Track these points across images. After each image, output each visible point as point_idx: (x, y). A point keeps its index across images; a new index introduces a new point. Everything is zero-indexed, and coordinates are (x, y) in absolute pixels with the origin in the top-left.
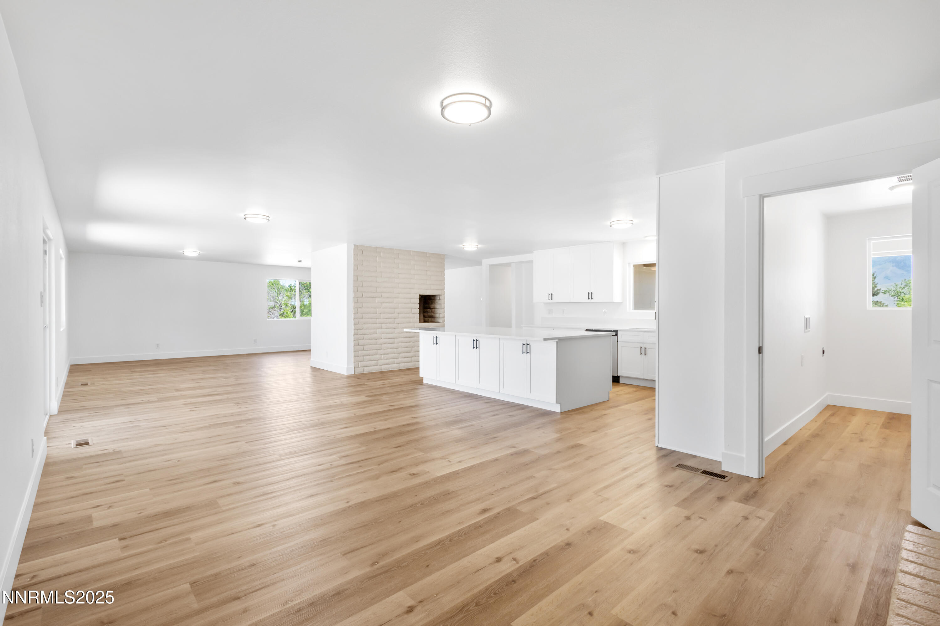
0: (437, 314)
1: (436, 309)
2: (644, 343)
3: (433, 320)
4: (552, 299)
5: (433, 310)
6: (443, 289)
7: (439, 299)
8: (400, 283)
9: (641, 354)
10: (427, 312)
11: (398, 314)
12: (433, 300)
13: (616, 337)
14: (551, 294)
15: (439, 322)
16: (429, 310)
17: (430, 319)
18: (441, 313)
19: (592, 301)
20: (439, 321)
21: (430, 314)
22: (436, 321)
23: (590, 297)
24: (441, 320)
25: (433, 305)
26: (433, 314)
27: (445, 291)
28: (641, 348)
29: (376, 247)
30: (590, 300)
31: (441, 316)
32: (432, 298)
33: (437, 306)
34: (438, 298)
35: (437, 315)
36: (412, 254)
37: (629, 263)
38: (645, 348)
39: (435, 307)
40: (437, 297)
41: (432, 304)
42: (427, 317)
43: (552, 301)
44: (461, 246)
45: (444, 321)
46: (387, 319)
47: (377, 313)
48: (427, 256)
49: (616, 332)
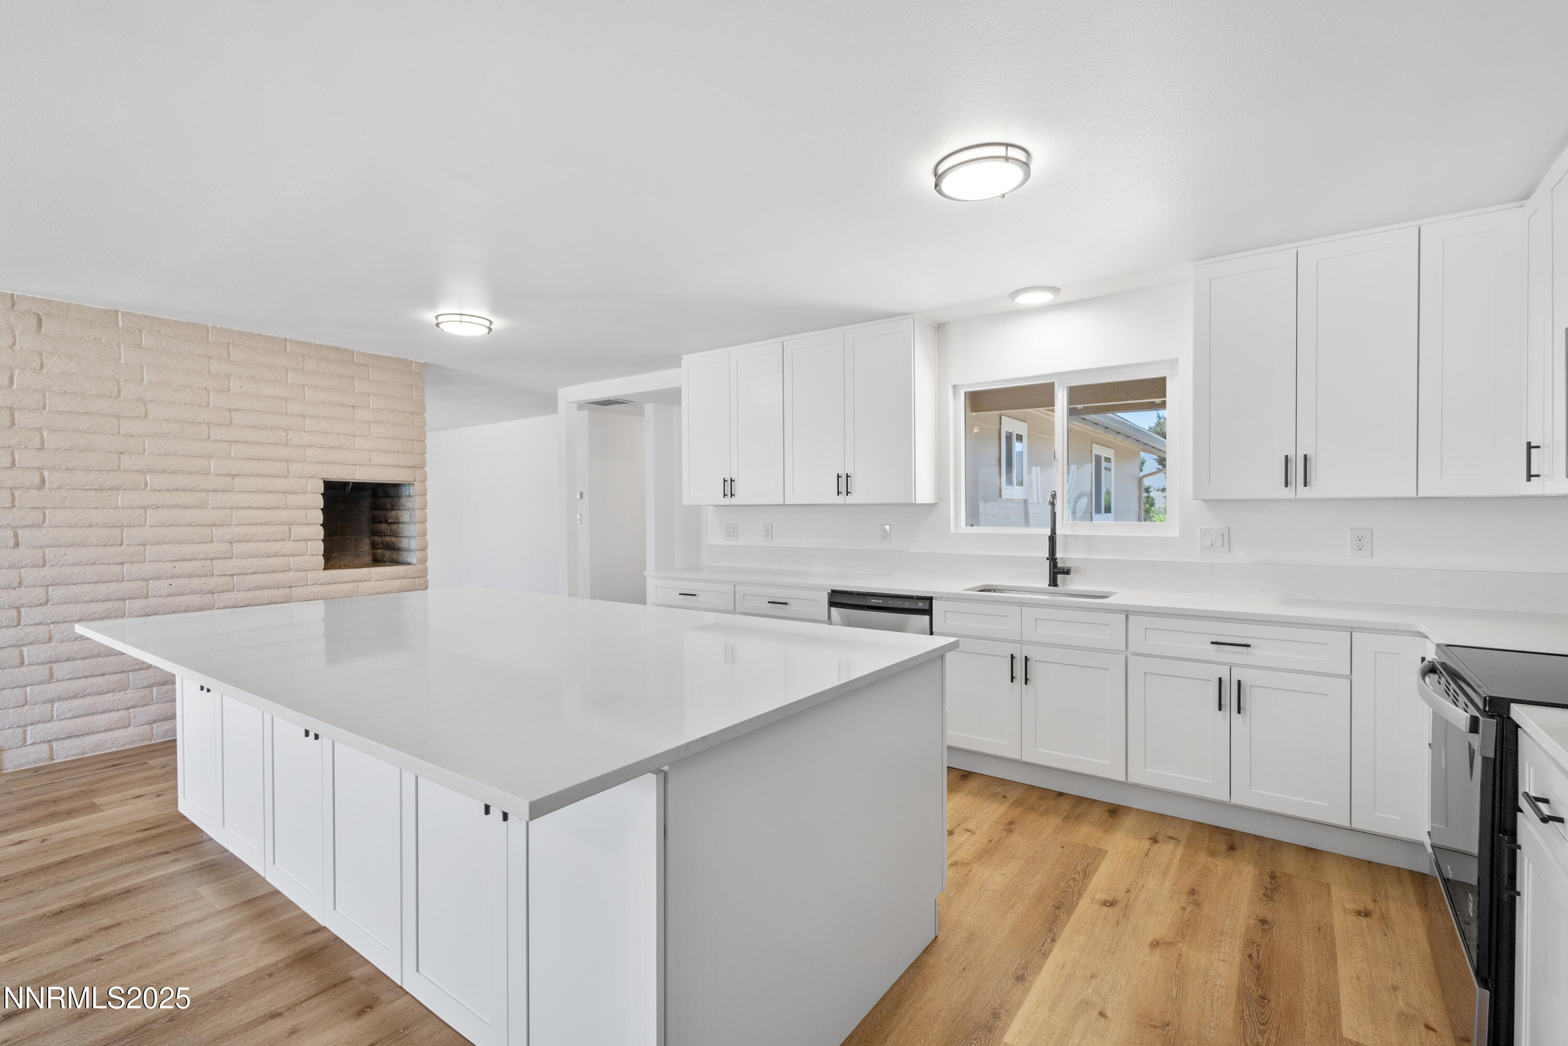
0: (403, 540)
1: (401, 526)
2: (1021, 642)
3: (395, 556)
4: (732, 495)
5: (395, 526)
6: (421, 466)
7: (407, 494)
8: (237, 442)
9: (1012, 678)
10: (381, 534)
11: (231, 543)
12: (394, 497)
13: (927, 618)
14: (732, 480)
15: (409, 564)
16: (384, 526)
17: (388, 554)
18: (413, 537)
19: (849, 500)
20: (409, 560)
21: (388, 539)
22: (401, 559)
23: (843, 489)
24: (413, 558)
25: (393, 513)
26: (393, 539)
27: (426, 471)
28: (1012, 657)
29: (117, 312)
30: (841, 499)
31: (413, 544)
32: (391, 491)
33: (405, 516)
34: (405, 491)
35: (404, 543)
36: (288, 350)
37: (955, 387)
38: (1026, 659)
39: (399, 519)
40: (403, 488)
41: (393, 509)
42: (380, 548)
43: (733, 501)
44: (429, 317)
45: (424, 561)
46: (176, 564)
47: (122, 544)
48: (355, 361)
49: (928, 602)
